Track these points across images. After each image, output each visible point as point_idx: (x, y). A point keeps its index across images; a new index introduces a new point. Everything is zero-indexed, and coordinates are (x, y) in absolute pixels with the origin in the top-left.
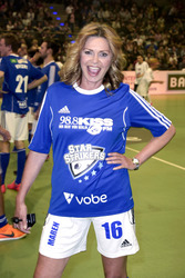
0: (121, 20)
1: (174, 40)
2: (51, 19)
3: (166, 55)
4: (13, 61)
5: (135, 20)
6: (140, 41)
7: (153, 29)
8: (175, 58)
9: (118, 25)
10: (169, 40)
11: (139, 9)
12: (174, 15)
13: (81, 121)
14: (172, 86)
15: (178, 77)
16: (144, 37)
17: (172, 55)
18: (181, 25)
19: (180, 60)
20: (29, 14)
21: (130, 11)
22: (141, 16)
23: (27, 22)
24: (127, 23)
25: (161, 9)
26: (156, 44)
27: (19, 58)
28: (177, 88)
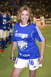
0: (32, 4)
1: (47, 10)
2: (13, 4)
3: (45, 14)
4: (2, 15)
5: (36, 5)
6: (38, 10)
7: (41, 7)
8: (47, 15)
9: (32, 6)
10: (46, 10)
11: (38, 2)
12: (47, 3)
13: (20, 34)
14: (46, 23)
15: (48, 20)
16: (39, 9)
17: (46, 14)
18: (49, 6)
19: (49, 16)
20: (7, 2)
21: (35, 2)
22: (38, 3)
23: (6, 4)
24: (34, 5)
25: (44, 2)
26: (42, 11)
27: (4, 14)
28: (48, 24)
